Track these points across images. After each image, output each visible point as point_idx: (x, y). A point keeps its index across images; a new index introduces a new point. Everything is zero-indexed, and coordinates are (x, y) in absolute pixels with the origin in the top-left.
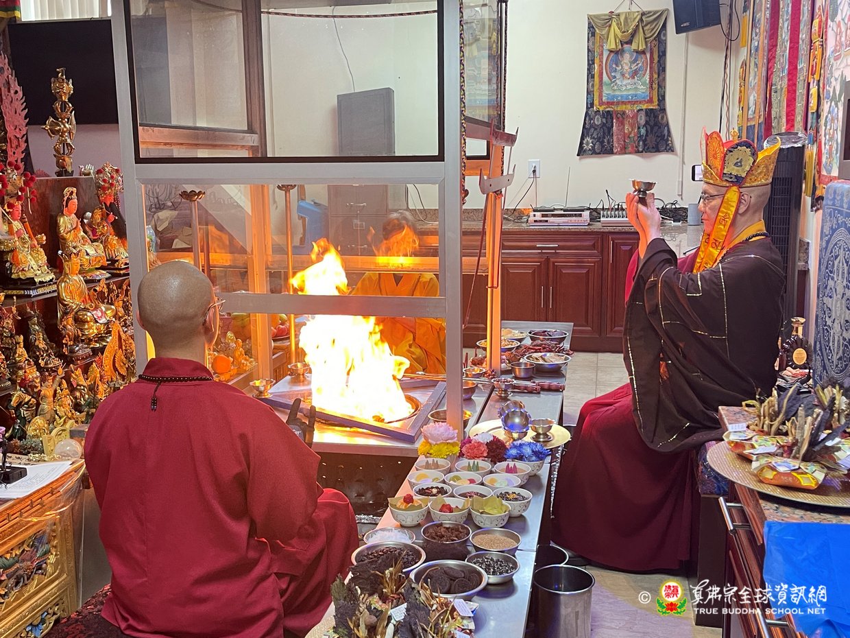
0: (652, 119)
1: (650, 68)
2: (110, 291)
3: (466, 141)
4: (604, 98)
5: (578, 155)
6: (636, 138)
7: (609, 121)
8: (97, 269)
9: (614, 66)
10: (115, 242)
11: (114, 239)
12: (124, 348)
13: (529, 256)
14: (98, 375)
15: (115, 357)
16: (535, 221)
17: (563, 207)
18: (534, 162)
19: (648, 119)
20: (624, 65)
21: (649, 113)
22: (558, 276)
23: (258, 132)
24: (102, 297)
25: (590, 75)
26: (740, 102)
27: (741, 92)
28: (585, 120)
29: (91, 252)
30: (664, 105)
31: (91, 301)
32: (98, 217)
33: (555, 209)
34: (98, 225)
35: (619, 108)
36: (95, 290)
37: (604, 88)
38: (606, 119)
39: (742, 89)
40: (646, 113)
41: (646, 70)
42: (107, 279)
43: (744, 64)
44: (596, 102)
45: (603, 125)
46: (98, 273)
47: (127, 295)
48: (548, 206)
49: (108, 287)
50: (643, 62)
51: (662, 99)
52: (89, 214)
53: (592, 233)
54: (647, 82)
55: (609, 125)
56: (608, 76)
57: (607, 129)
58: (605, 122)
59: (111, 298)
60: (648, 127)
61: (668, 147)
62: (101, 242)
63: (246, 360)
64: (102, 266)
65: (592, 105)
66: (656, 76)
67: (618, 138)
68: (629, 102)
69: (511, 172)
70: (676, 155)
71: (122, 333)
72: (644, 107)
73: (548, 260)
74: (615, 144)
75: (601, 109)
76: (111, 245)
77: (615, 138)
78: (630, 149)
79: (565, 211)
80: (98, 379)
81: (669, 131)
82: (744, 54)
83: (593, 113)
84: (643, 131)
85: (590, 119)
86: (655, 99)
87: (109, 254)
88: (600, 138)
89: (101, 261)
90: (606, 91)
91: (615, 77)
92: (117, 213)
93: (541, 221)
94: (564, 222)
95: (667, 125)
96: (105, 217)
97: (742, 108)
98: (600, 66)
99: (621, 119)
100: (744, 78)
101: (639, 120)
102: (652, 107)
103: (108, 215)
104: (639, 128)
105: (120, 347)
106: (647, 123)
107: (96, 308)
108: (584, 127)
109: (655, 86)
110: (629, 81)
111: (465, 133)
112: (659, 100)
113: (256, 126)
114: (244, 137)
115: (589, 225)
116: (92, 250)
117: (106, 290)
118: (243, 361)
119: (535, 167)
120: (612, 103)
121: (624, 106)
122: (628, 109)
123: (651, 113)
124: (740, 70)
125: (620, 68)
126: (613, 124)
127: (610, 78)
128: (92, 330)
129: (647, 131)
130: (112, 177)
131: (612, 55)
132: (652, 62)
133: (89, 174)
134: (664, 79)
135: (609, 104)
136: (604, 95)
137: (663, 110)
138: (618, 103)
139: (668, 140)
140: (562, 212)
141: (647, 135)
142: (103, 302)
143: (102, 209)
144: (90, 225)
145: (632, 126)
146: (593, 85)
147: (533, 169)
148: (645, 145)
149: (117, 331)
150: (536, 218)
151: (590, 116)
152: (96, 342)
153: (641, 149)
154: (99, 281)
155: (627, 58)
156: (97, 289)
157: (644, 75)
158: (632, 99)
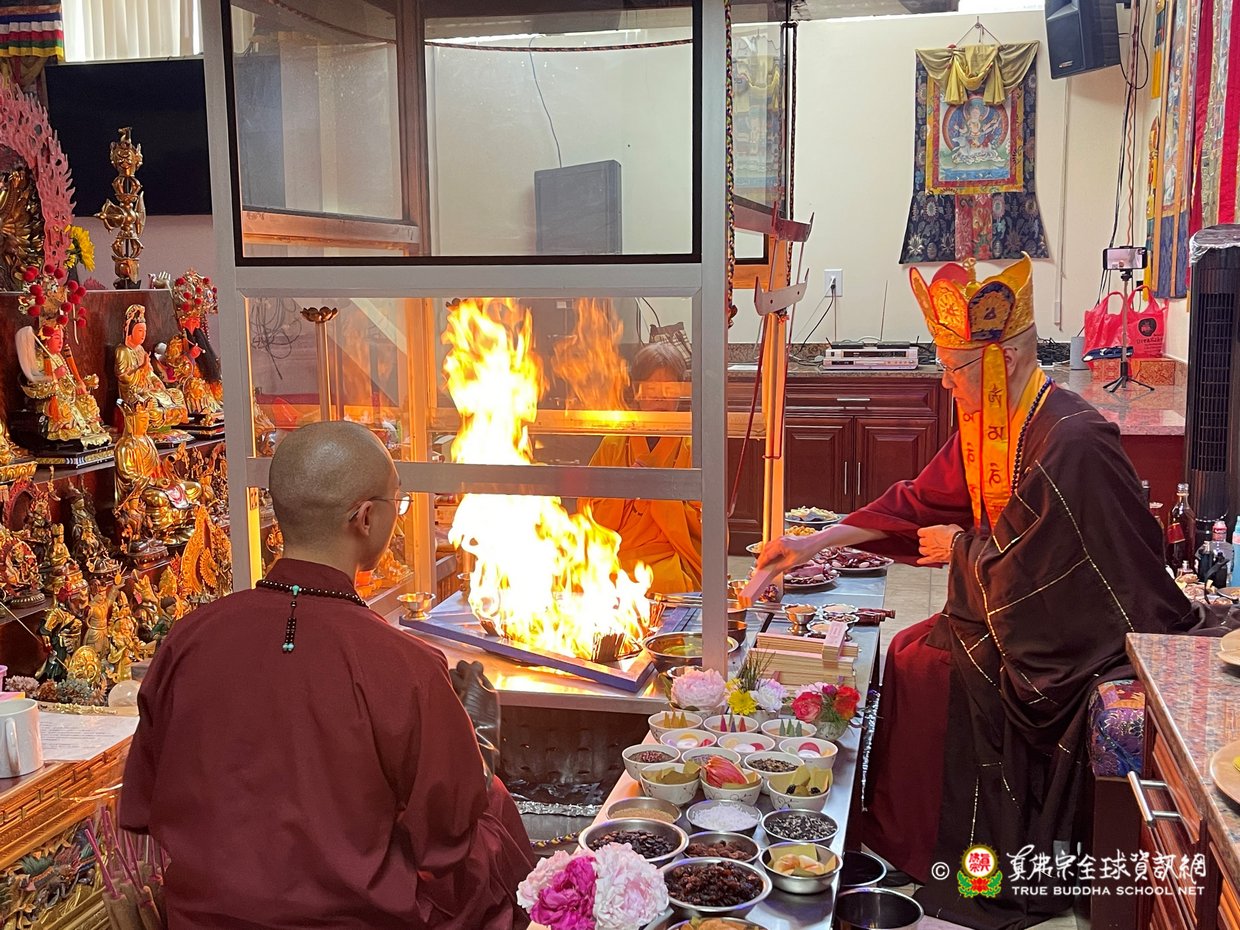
0: (1015, 208)
1: (1012, 130)
2: (194, 461)
3: (735, 233)
4: (940, 177)
5: (900, 262)
6: (990, 236)
7: (949, 210)
8: (173, 427)
9: (956, 127)
10: (201, 388)
11: (200, 384)
12: (213, 546)
13: (827, 415)
14: (175, 586)
15: (199, 559)
16: (834, 363)
17: (876, 342)
18: (833, 273)
19: (1009, 209)
20: (972, 126)
21: (1011, 199)
22: (871, 445)
23: (419, 223)
24: (181, 470)
25: (920, 142)
26: (1150, 182)
27: (1151, 166)
28: (911, 209)
29: (166, 401)
30: (1034, 186)
31: (165, 475)
32: (177, 351)
33: (865, 345)
34: (177, 362)
35: (964, 192)
36: (171, 459)
37: (940, 161)
38: (944, 207)
39: (1155, 162)
40: (1006, 198)
41: (1006, 133)
42: (188, 443)
43: (1157, 126)
44: (929, 182)
45: (940, 216)
46: (175, 434)
47: (217, 468)
48: (855, 340)
49: (190, 456)
50: (1000, 123)
51: (1029, 178)
52: (162, 346)
53: (923, 380)
54: (1008, 152)
55: (948, 216)
56: (948, 145)
57: (946, 223)
58: (942, 211)
59: (195, 472)
60: (1008, 219)
61: (1040, 251)
62: (181, 388)
63: (395, 567)
64: (181, 423)
65: (922, 186)
66: (1020, 143)
67: (963, 239)
68: (980, 182)
69: (802, 280)
70: (1052, 262)
71: (210, 523)
72: (1003, 189)
73: (854, 421)
74: (959, 247)
75: (936, 192)
76: (195, 393)
77: (957, 236)
78: (981, 253)
79: (879, 347)
80: (174, 591)
81: (1041, 226)
82: (1156, 108)
83: (924, 199)
84: (1001, 226)
85: (919, 208)
86: (1020, 178)
87: (192, 406)
88: (934, 235)
89: (180, 416)
90: (943, 165)
91: (957, 144)
92: (204, 344)
93: (842, 363)
94: (878, 365)
95: (1038, 217)
96: (187, 350)
97: (1155, 190)
98: (936, 127)
99: (967, 207)
100: (1156, 146)
101: (994, 209)
102: (1014, 190)
103: (191, 346)
104: (994, 221)
105: (208, 544)
106: (1007, 213)
107: (172, 486)
108: (910, 220)
109: (1019, 158)
110: (979, 150)
111: (732, 222)
112: (1025, 179)
113: (416, 215)
114: (397, 230)
115: (917, 368)
116: (166, 400)
117: (186, 460)
118: (391, 569)
119: (835, 280)
120: (954, 184)
121: (971, 188)
122: (978, 194)
123: (1012, 200)
124: (1149, 134)
125: (966, 129)
126: (954, 216)
127: (951, 145)
128: (167, 519)
129: (1007, 226)
130: (198, 290)
131: (954, 110)
132: (1014, 121)
133: (163, 286)
134: (1033, 148)
135: (949, 184)
136: (941, 171)
137: (1032, 194)
138: (962, 184)
139: (1039, 240)
140: (875, 349)
141: (1007, 232)
142: (182, 477)
143: (182, 338)
144: (164, 362)
145: (984, 218)
146: (924, 157)
147: (831, 283)
148: (1004, 247)
149: (203, 521)
150: (835, 359)
151: (918, 203)
152: (171, 536)
153: (997, 254)
154: (177, 445)
155: (975, 116)
156: (175, 457)
157: (1003, 141)
158: (983, 178)
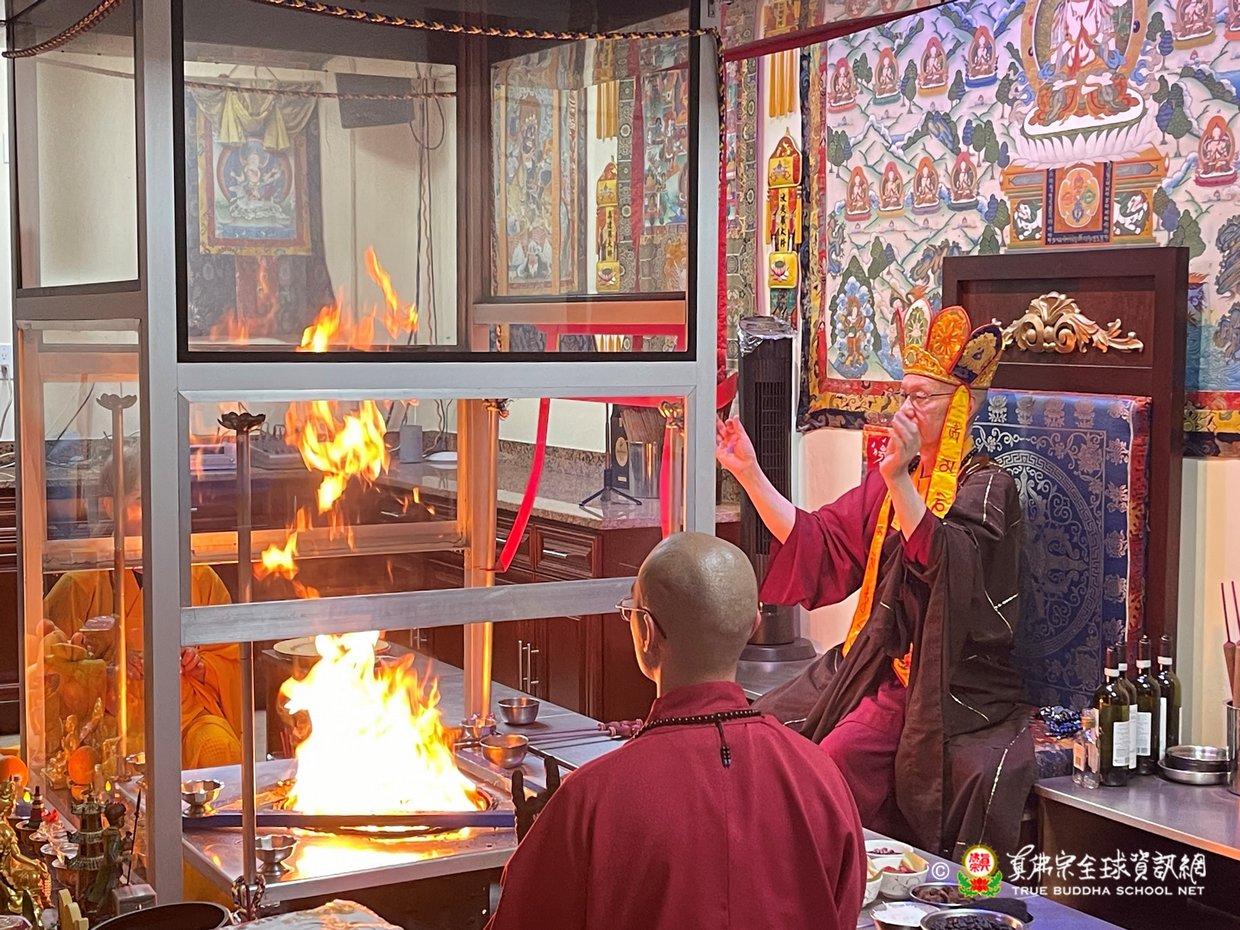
0: (305, 274)
1: (296, 183)
4: (217, 232)
7: (229, 273)
9: (232, 174)
19: (297, 275)
20: (250, 173)
21: (298, 263)
30: (322, 250)
35: (245, 252)
37: (216, 212)
38: (223, 270)
40: (294, 263)
41: (290, 185)
44: (204, 238)
45: (219, 281)
50: (283, 172)
51: (317, 239)
54: (293, 207)
55: (227, 282)
56: (225, 196)
57: (225, 289)
58: (221, 276)
60: (297, 286)
66: (305, 198)
67: (246, 309)
68: (264, 242)
72: (290, 251)
75: (214, 251)
77: (239, 306)
83: (198, 259)
84: (290, 295)
85: (194, 270)
86: (307, 237)
88: (214, 305)
90: (220, 219)
91: (234, 194)
95: (329, 286)
98: (208, 172)
99: (249, 271)
101: (281, 275)
102: (302, 254)
104: (283, 289)
106: (295, 280)
109: (306, 215)
110: (261, 204)
112: (312, 240)
120: (233, 242)
121: (253, 249)
122: (257, 252)
123: (301, 264)
125: (243, 177)
126: (235, 281)
127: (228, 195)
131: (229, 153)
132: (298, 172)
135: (227, 242)
136: (217, 225)
137: (321, 259)
138: (242, 242)
145: (270, 285)
146: (196, 207)
155: (254, 162)
157: (287, 194)
158: (266, 236)
